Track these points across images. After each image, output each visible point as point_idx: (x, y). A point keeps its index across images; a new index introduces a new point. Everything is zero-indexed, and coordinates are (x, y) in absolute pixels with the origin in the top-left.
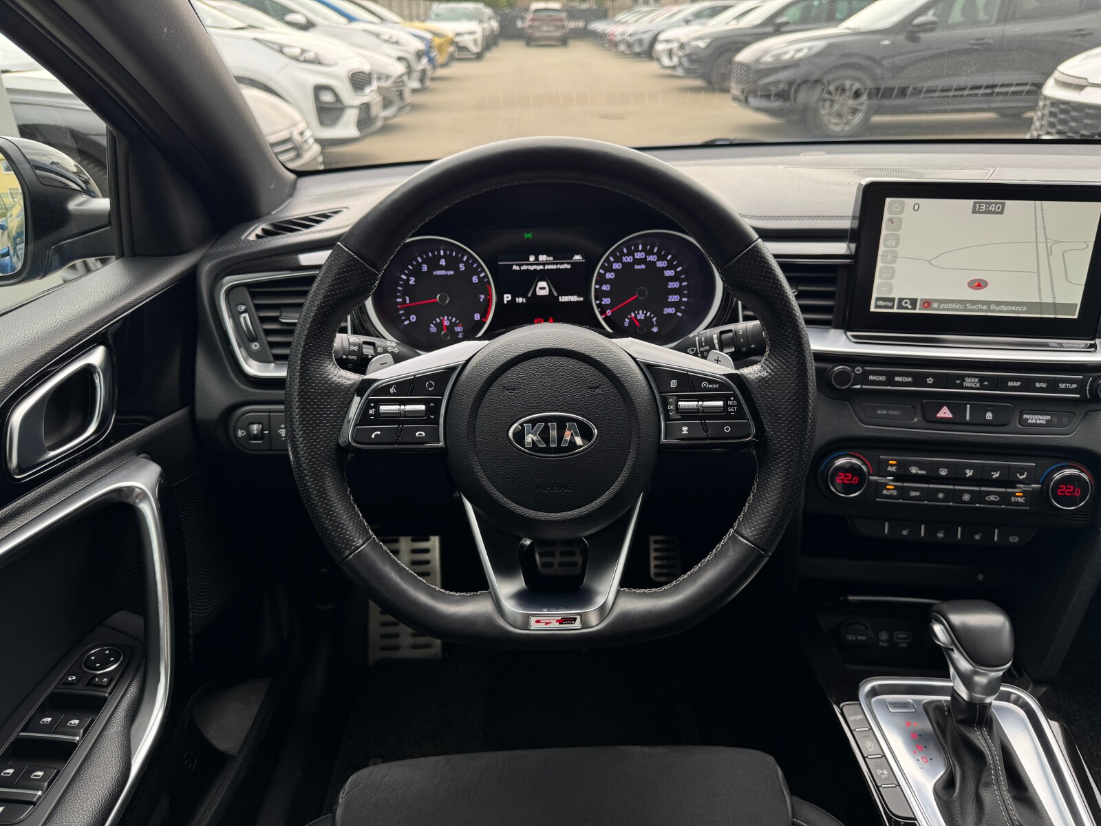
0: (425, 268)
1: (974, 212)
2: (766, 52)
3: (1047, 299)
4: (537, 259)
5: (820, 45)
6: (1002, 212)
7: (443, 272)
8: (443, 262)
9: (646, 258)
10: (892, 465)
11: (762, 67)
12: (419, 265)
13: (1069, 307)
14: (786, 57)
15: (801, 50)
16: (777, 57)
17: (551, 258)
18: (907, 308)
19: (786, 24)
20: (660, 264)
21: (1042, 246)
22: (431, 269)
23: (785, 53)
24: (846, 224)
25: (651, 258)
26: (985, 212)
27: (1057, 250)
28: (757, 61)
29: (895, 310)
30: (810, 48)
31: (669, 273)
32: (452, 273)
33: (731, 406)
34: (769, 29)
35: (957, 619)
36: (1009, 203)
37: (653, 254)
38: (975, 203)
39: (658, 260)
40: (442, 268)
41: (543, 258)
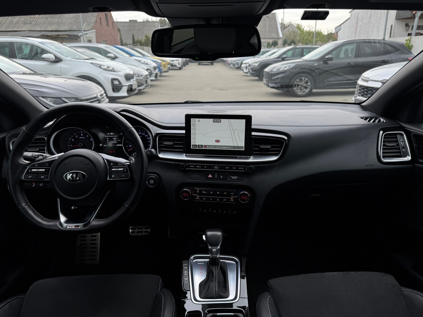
0: (77, 136)
1: (214, 122)
2: (275, 67)
3: (236, 145)
4: (110, 134)
5: (293, 65)
6: (220, 122)
7: (82, 138)
8: (82, 135)
9: (142, 134)
10: (198, 191)
11: (273, 73)
12: (75, 136)
13: (242, 147)
14: (281, 69)
15: (286, 67)
16: (278, 70)
17: (114, 134)
18: (200, 148)
19: (286, 57)
21: (232, 131)
22: (78, 137)
23: (281, 68)
24: (184, 125)
25: (143, 134)
26: (216, 122)
27: (236, 132)
28: (271, 71)
29: (197, 148)
32: (84, 138)
33: (125, 170)
34: (280, 59)
35: (209, 233)
36: (222, 120)
37: (144, 133)
38: (213, 120)
39: (145, 135)
40: (82, 136)
41: (112, 134)
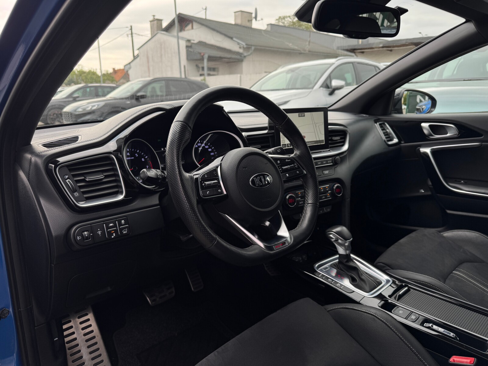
1: (299, 116)
2: (79, 107)
3: (318, 140)
6: (304, 116)
8: (128, 154)
9: (201, 145)
10: (300, 194)
11: (77, 113)
13: (322, 141)
15: (94, 106)
16: (84, 109)
18: (289, 147)
19: (78, 97)
20: (207, 147)
21: (314, 125)
23: (88, 107)
26: (301, 116)
27: (317, 125)
28: (75, 111)
29: (287, 148)
30: (98, 105)
31: (210, 150)
32: (133, 158)
33: (295, 165)
34: (71, 99)
36: (306, 113)
38: (299, 114)
39: (205, 146)
